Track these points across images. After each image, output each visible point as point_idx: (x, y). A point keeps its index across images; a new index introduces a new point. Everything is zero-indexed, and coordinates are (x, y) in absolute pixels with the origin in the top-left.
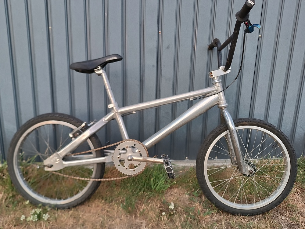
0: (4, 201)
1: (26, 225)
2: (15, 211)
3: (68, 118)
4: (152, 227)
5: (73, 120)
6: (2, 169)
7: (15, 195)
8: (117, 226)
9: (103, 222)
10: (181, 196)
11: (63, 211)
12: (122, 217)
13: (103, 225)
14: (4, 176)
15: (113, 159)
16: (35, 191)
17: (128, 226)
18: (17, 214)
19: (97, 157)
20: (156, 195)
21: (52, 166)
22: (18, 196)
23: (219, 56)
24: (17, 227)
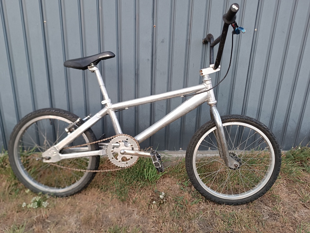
0: (7, 188)
1: (28, 211)
2: (17, 199)
3: (63, 113)
4: (143, 214)
5: (68, 115)
6: (5, 158)
7: (17, 184)
8: (110, 214)
9: (97, 210)
10: (173, 186)
11: (61, 198)
12: (115, 205)
13: (97, 212)
14: (6, 165)
15: (106, 152)
16: (35, 180)
17: (120, 213)
18: (19, 201)
19: (92, 150)
20: (149, 184)
21: (49, 158)
22: (20, 184)
23: (211, 53)
24: (19, 213)
